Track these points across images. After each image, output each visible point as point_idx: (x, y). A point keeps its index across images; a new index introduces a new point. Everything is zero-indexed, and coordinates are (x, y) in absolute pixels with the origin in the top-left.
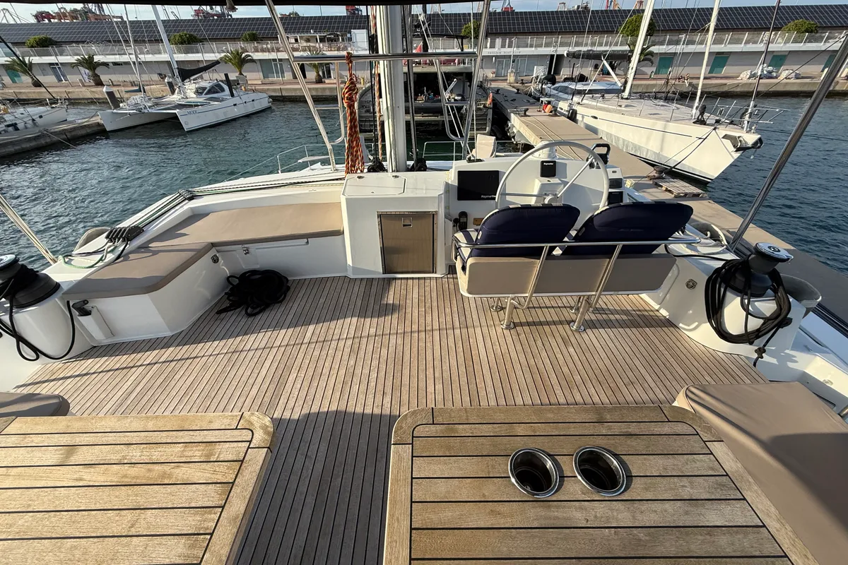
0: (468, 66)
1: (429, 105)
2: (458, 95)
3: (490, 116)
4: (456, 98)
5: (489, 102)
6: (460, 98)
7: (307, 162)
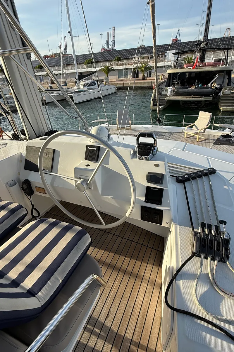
0: (228, 67)
1: (197, 90)
2: (218, 85)
4: (216, 86)
6: (219, 86)
7: (98, 122)
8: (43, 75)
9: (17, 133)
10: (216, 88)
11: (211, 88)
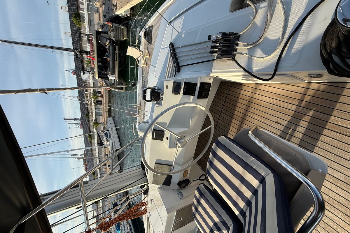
3: (116, 25)
4: (108, 42)
5: (110, 25)
8: (100, 172)
9: (143, 191)
10: (109, 43)
11: (109, 46)
